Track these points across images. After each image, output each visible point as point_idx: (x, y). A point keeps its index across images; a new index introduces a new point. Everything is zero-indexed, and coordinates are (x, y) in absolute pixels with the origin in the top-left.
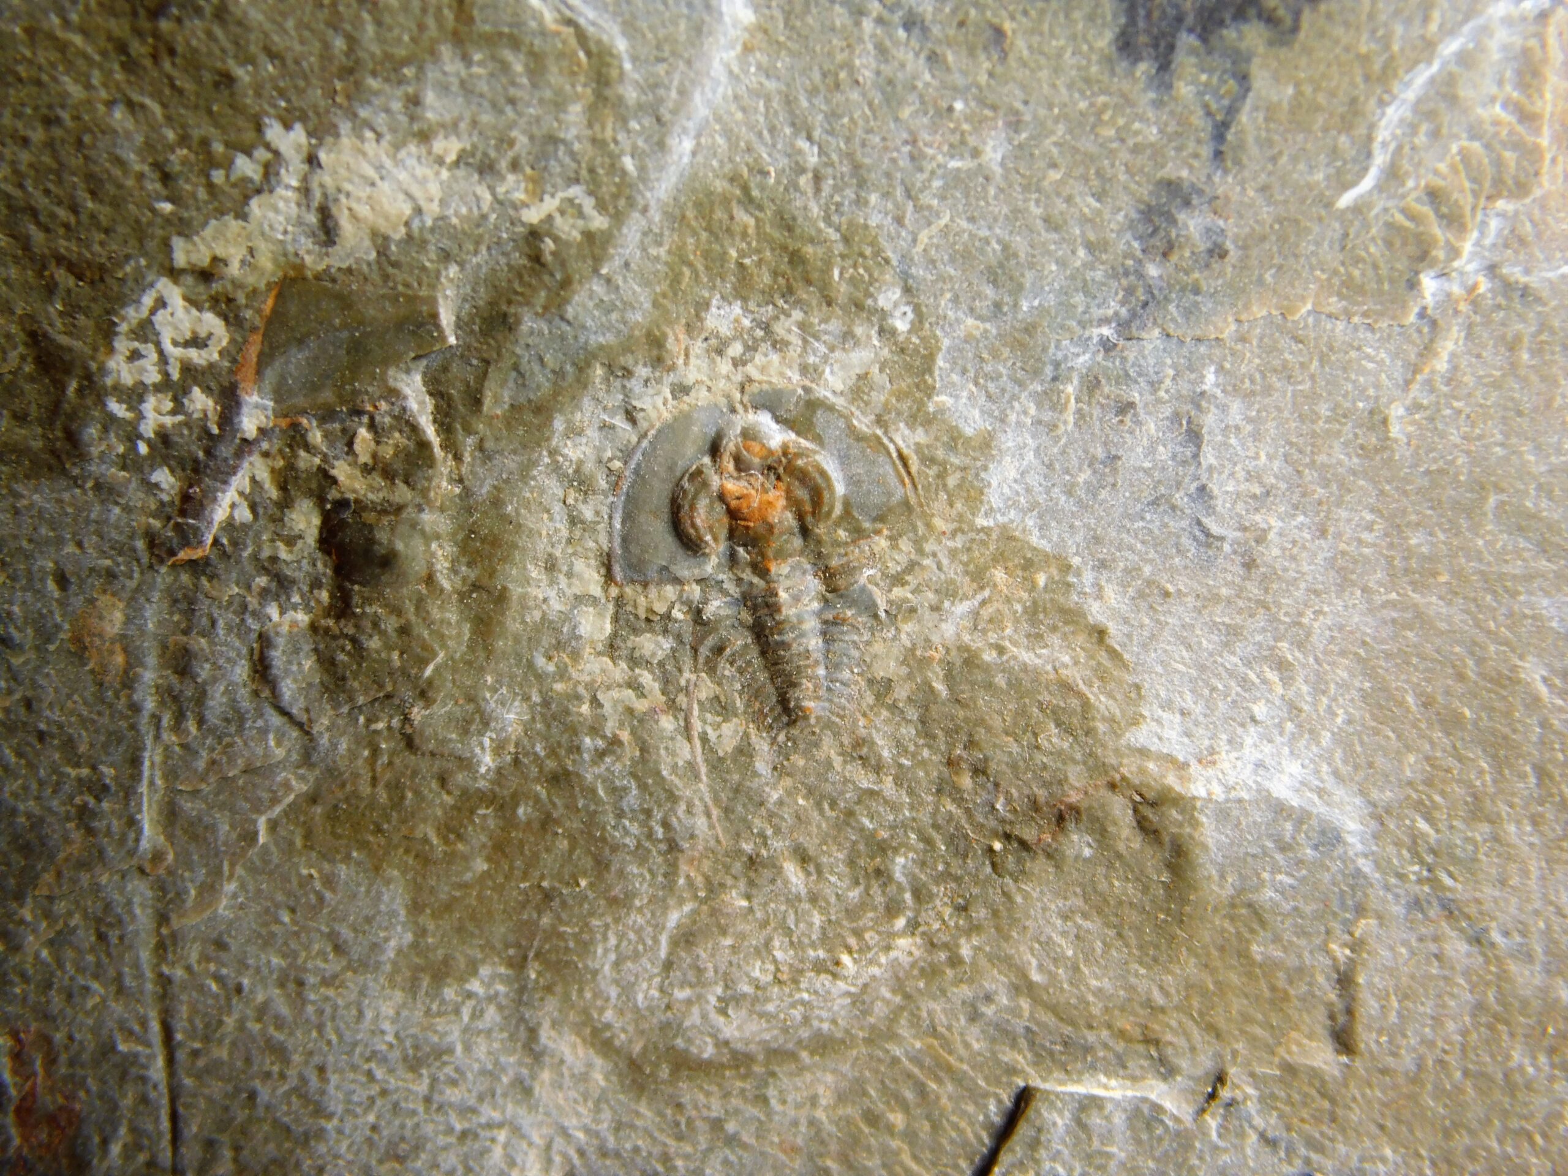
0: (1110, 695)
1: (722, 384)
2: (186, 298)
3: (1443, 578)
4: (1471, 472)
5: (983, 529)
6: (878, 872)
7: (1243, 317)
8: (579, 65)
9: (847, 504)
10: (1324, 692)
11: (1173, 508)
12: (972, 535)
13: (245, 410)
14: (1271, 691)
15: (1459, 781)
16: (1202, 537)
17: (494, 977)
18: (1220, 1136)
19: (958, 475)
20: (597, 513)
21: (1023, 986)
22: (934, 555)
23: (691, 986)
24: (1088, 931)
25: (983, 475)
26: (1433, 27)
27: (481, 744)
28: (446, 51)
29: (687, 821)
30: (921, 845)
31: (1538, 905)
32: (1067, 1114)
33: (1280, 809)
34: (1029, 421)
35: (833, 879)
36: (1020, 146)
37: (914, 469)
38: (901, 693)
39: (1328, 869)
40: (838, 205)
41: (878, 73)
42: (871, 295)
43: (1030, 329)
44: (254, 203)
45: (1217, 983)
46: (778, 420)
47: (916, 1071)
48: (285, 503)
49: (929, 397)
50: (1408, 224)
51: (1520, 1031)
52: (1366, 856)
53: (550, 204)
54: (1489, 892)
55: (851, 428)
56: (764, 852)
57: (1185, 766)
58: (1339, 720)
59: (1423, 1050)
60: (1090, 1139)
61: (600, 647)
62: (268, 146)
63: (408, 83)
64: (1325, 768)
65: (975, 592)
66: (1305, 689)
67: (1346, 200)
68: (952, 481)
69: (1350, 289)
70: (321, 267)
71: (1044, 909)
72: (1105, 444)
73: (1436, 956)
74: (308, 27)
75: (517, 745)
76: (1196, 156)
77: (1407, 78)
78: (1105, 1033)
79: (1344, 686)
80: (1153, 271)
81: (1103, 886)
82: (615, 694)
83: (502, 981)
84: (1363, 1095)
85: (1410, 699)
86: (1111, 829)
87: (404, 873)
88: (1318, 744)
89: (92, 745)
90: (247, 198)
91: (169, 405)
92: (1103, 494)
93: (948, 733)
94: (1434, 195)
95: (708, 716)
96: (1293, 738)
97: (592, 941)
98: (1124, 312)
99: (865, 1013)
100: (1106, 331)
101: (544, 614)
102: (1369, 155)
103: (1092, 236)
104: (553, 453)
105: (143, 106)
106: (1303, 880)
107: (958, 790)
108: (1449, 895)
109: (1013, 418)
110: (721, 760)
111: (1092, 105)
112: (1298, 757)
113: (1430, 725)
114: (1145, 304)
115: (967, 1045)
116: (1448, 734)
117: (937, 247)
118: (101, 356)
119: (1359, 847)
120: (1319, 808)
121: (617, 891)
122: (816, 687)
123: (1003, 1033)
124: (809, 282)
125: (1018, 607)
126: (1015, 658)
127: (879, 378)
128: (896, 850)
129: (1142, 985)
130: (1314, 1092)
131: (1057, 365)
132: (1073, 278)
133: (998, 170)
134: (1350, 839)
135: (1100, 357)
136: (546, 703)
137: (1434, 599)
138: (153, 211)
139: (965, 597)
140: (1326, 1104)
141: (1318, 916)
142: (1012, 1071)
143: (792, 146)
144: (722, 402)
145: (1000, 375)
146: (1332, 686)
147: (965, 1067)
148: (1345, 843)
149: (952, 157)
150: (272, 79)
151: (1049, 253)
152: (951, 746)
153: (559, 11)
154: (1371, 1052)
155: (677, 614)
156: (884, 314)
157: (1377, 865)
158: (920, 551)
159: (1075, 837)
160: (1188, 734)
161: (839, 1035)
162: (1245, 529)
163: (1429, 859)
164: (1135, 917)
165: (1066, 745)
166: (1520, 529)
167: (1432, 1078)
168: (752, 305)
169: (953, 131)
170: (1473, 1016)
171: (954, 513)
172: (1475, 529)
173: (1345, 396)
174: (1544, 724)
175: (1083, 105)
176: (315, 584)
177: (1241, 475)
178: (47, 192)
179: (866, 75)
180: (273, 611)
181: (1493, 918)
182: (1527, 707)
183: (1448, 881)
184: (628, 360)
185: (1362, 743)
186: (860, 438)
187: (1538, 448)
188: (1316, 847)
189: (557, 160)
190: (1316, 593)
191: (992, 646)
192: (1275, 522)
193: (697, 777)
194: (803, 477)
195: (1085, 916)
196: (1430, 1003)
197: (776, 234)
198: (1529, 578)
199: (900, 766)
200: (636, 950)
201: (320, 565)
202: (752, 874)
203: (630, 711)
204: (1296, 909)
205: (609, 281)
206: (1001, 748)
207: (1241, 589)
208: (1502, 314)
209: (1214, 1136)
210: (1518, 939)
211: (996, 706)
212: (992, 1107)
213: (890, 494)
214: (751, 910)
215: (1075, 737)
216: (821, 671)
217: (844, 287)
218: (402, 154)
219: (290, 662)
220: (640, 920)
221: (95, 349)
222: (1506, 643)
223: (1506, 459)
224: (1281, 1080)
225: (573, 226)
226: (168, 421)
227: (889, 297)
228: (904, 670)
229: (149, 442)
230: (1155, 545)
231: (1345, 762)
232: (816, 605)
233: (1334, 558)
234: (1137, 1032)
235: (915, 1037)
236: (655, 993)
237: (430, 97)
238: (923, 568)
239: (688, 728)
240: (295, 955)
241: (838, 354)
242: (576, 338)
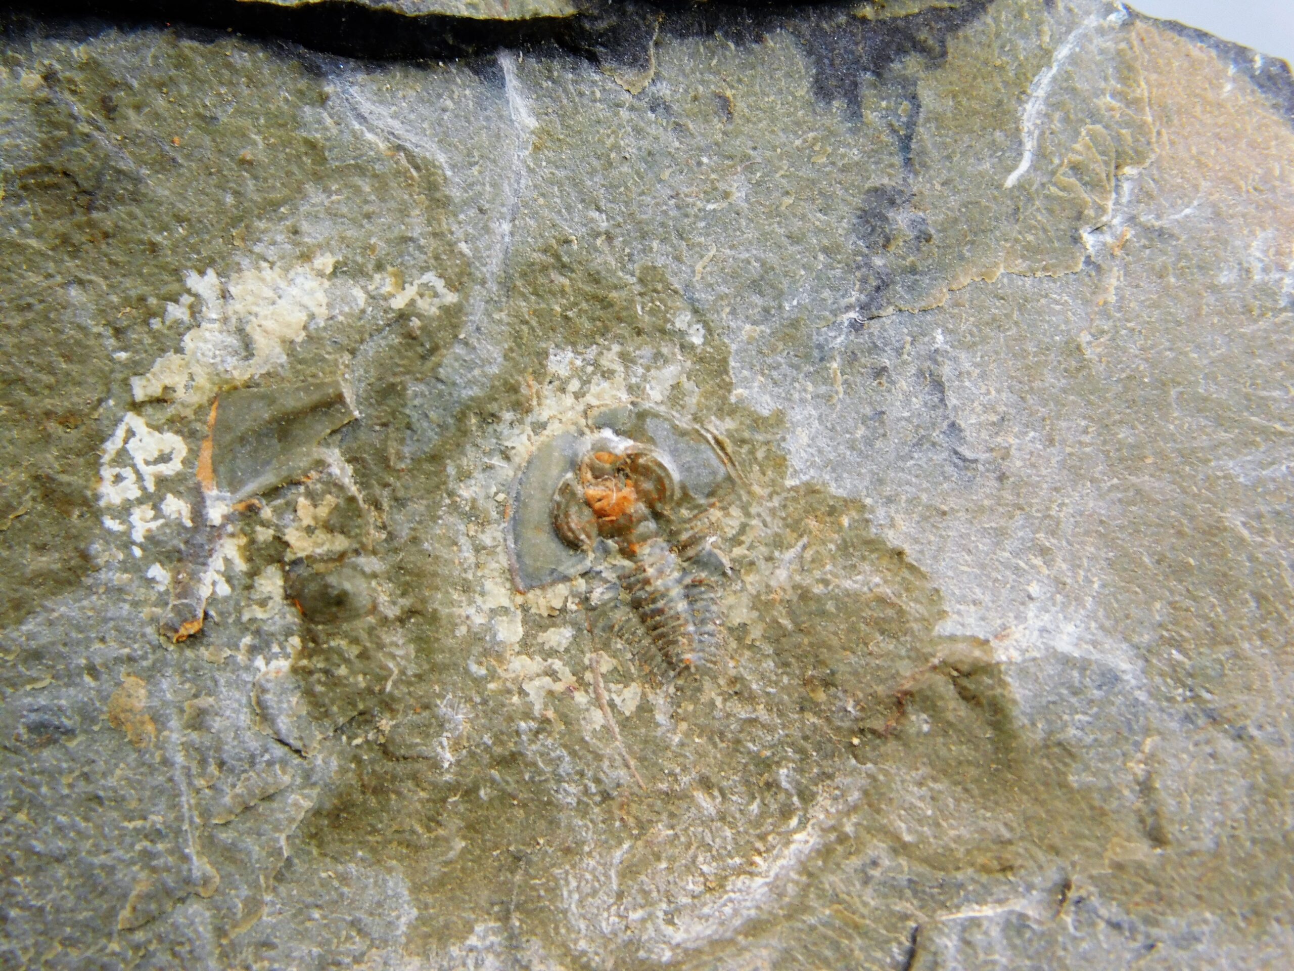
0: (916, 601)
1: (570, 414)
2: (149, 425)
3: (1149, 461)
4: (1152, 374)
5: (792, 488)
6: (768, 785)
7: (954, 287)
8: (412, 178)
9: (683, 488)
10: (1079, 566)
11: (934, 444)
12: (785, 495)
13: (208, 502)
14: (1039, 573)
15: (1197, 616)
16: (961, 464)
17: (486, 931)
18: (1076, 928)
19: (764, 448)
20: (494, 539)
21: (900, 848)
22: (759, 515)
23: (642, 907)
24: (940, 792)
25: (783, 445)
26: (1047, 39)
27: (441, 743)
28: (309, 187)
29: (614, 774)
30: (798, 756)
31: (1278, 700)
32: (954, 937)
33: (1066, 661)
34: (809, 397)
35: (734, 798)
36: (758, 184)
37: (729, 450)
38: (756, 633)
39: (1113, 704)
40: (630, 255)
41: (640, 149)
42: (669, 321)
43: (795, 324)
44: (187, 338)
45: (1048, 812)
46: (617, 433)
47: (830, 933)
48: (253, 573)
49: (730, 391)
50: (1061, 194)
51: (1287, 800)
52: (1140, 688)
53: (411, 291)
54: (1240, 698)
55: (675, 427)
56: (677, 787)
57: (987, 642)
58: (1096, 586)
59: (1217, 830)
60: (976, 953)
61: (517, 648)
62: (189, 292)
63: (286, 219)
64: (1093, 625)
65: (797, 540)
66: (1064, 566)
67: (1011, 180)
68: (760, 454)
69: (1031, 251)
70: (247, 376)
71: (903, 781)
72: (870, 403)
73: (1211, 755)
74: (203, 192)
75: (468, 739)
76: (892, 166)
77: (1036, 79)
78: (970, 871)
79: (1093, 558)
80: (878, 262)
81: (943, 752)
82: (537, 682)
83: (494, 934)
84: (1180, 875)
85: (1146, 559)
86: (940, 703)
87: (400, 861)
88: (1084, 607)
89: (140, 800)
90: (181, 335)
91: (152, 513)
92: (878, 444)
93: (798, 658)
94: (1076, 168)
95: (612, 685)
96: (1064, 606)
97: (557, 887)
98: (863, 297)
99: (781, 895)
100: (853, 315)
101: (469, 628)
102: (1021, 143)
103: (826, 242)
104: (451, 494)
105: (90, 282)
106: (1097, 717)
107: (817, 704)
108: (1210, 706)
109: (796, 396)
110: (627, 719)
111: (805, 141)
112: (1071, 620)
113: (1166, 577)
114: (878, 289)
115: (865, 904)
116: (1180, 581)
117: (711, 273)
118: (92, 484)
119: (1133, 682)
120: (1095, 656)
121: (569, 843)
122: (691, 641)
123: (891, 889)
124: (620, 320)
125: (832, 546)
126: (838, 586)
127: (688, 385)
128: (778, 764)
129: (990, 826)
130: (1141, 881)
131: (820, 347)
132: (818, 278)
133: (745, 205)
134: (1126, 677)
135: (852, 337)
136: (485, 702)
137: (1147, 478)
138: (112, 360)
139: (790, 546)
140: (1151, 888)
141: (1115, 742)
142: (905, 917)
143: (586, 217)
144: (573, 429)
145: (780, 365)
146: (1085, 561)
147: (868, 922)
148: (1122, 680)
149: (708, 201)
150: (184, 239)
151: (797, 261)
152: (804, 668)
153: (388, 140)
154: (1178, 840)
155: (572, 606)
156: (682, 333)
157: (1151, 694)
158: (748, 515)
159: (913, 718)
160: (983, 619)
161: (765, 917)
162: (992, 450)
163: (1189, 681)
164: (973, 772)
165: (891, 647)
166: (1199, 411)
167: (1229, 850)
168: (580, 349)
169: (704, 181)
170: (1249, 796)
171: (767, 479)
172: (1165, 417)
173: (1044, 334)
174: (1252, 558)
175: (798, 142)
176: (288, 633)
177: (979, 409)
178: (30, 363)
179: (631, 151)
180: (260, 662)
181: (1246, 717)
182: (1235, 548)
183: (1207, 696)
184: (493, 407)
185: (1117, 601)
186: (683, 434)
187: (1198, 347)
188: (1100, 687)
189: (410, 255)
190: (1056, 489)
191: (819, 581)
192: (1012, 440)
193: (613, 738)
194: (646, 472)
195: (935, 779)
196: (1215, 793)
197: (588, 288)
198: (1215, 447)
199: (768, 694)
200: (593, 887)
201: (288, 616)
202: (672, 808)
203: (551, 693)
204: (1096, 740)
205: (466, 344)
206: (841, 661)
207: (1000, 498)
208: (1148, 251)
209: (1071, 929)
210: (1270, 729)
211: (832, 628)
212: (895, 950)
213: (714, 473)
214: (676, 836)
215: (898, 639)
216: (691, 628)
217: (647, 318)
218: (292, 274)
219: (280, 702)
220: (592, 863)
221: (88, 480)
222: (1209, 501)
223: (1176, 359)
224: (1114, 876)
225: (431, 304)
226: (154, 525)
227: (682, 320)
228: (755, 614)
229: (141, 546)
230: (926, 477)
231: (1108, 617)
232: (676, 575)
233: (1064, 460)
234: (995, 864)
235: (823, 906)
236: (614, 919)
237: (305, 226)
238: (752, 527)
239: (598, 698)
240: (328, 942)
241: (653, 372)
242: (450, 394)
